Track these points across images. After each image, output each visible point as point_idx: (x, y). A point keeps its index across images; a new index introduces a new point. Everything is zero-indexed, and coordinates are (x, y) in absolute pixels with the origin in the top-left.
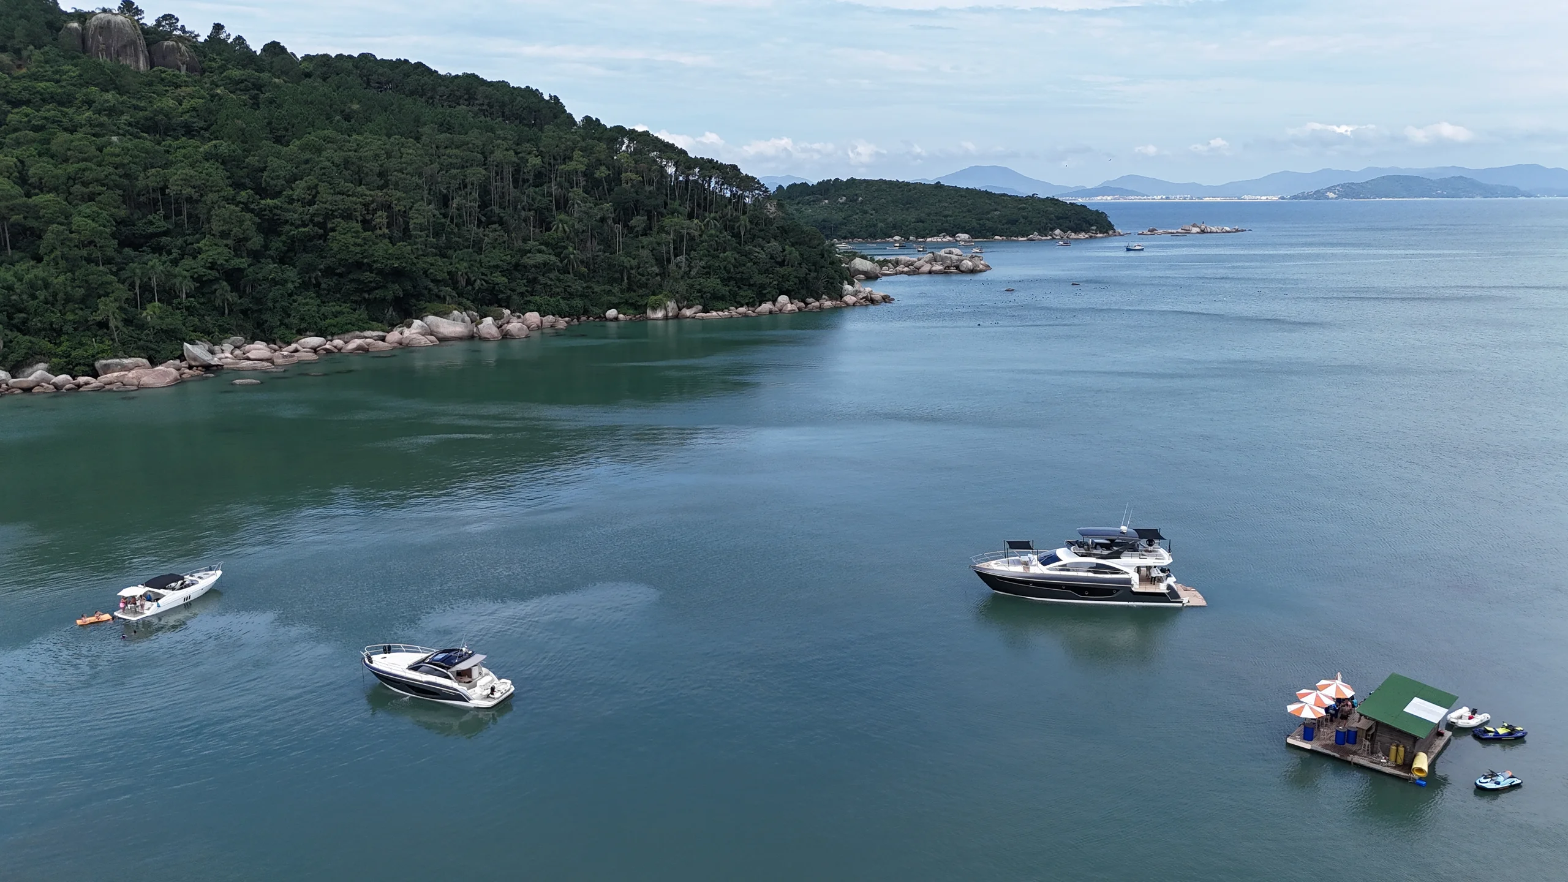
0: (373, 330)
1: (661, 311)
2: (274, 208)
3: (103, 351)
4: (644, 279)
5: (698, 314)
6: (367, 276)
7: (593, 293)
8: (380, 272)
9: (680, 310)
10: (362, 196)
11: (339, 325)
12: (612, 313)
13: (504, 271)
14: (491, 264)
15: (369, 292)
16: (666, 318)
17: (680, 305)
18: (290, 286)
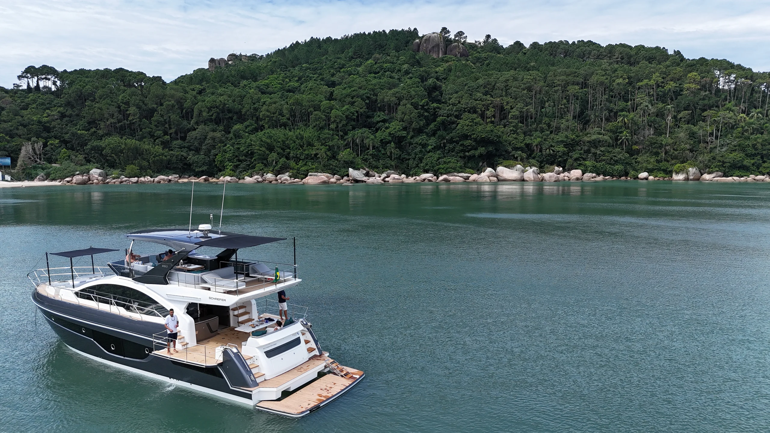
0: (465, 173)
1: (683, 173)
2: (437, 108)
3: (312, 169)
4: (676, 153)
5: (715, 178)
6: (468, 142)
7: (636, 162)
8: (475, 140)
9: (702, 175)
10: (485, 100)
11: (445, 168)
12: (644, 175)
13: (568, 144)
14: (560, 140)
15: (468, 152)
16: (687, 179)
17: (702, 171)
18: (430, 147)
